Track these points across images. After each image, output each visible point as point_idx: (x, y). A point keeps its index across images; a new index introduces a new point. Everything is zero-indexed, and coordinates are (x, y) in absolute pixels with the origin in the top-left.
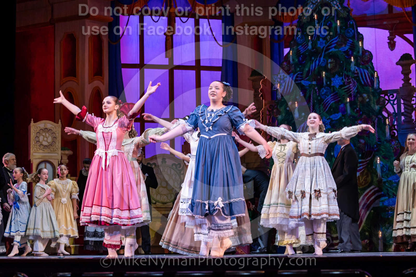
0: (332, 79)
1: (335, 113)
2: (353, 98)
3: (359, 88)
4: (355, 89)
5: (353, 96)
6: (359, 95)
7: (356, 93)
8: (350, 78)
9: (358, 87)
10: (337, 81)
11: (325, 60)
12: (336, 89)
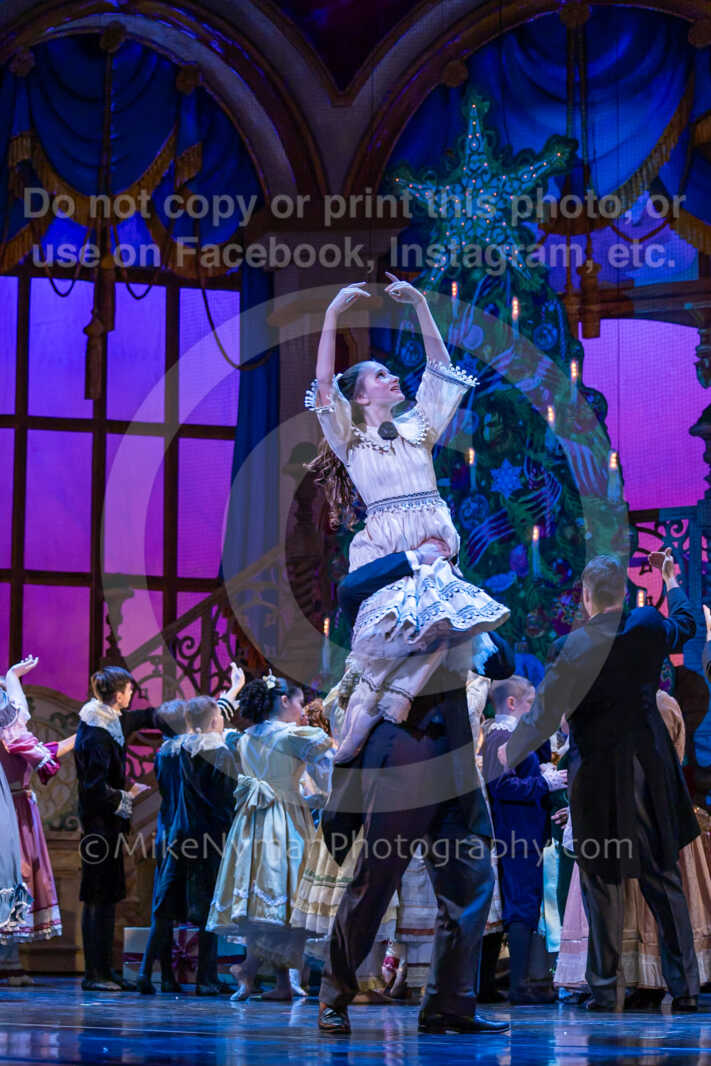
0: (494, 472)
1: (498, 572)
2: (548, 529)
3: (568, 501)
4: (555, 503)
5: (548, 523)
6: (565, 521)
7: (557, 515)
8: (542, 469)
9: (564, 497)
10: (507, 479)
11: (477, 418)
12: (504, 499)
